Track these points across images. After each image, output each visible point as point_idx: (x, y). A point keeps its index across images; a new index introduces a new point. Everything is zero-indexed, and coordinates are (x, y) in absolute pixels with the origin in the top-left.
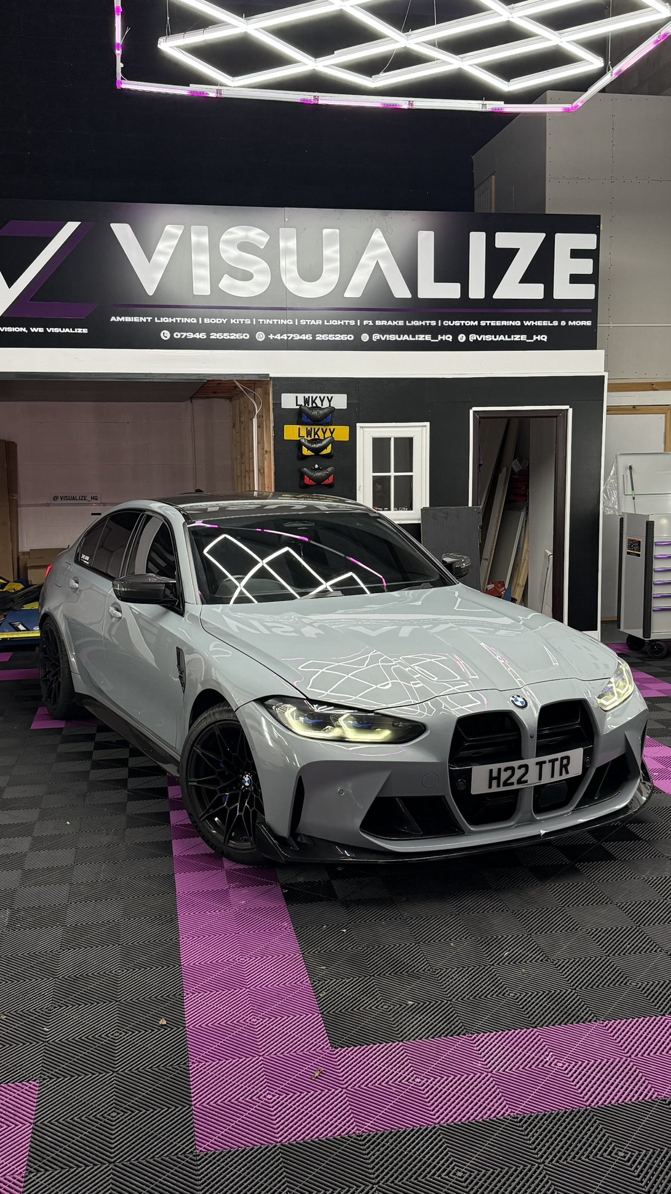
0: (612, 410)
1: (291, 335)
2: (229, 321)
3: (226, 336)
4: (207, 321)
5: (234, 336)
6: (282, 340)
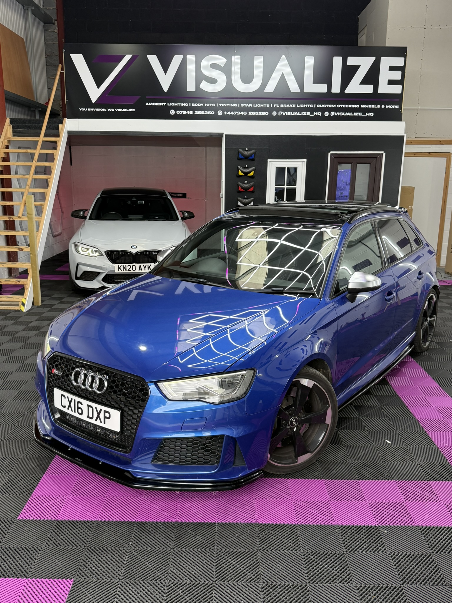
0: (408, 154)
1: (236, 112)
2: (204, 105)
3: (203, 113)
4: (193, 105)
5: (207, 113)
6: (231, 115)
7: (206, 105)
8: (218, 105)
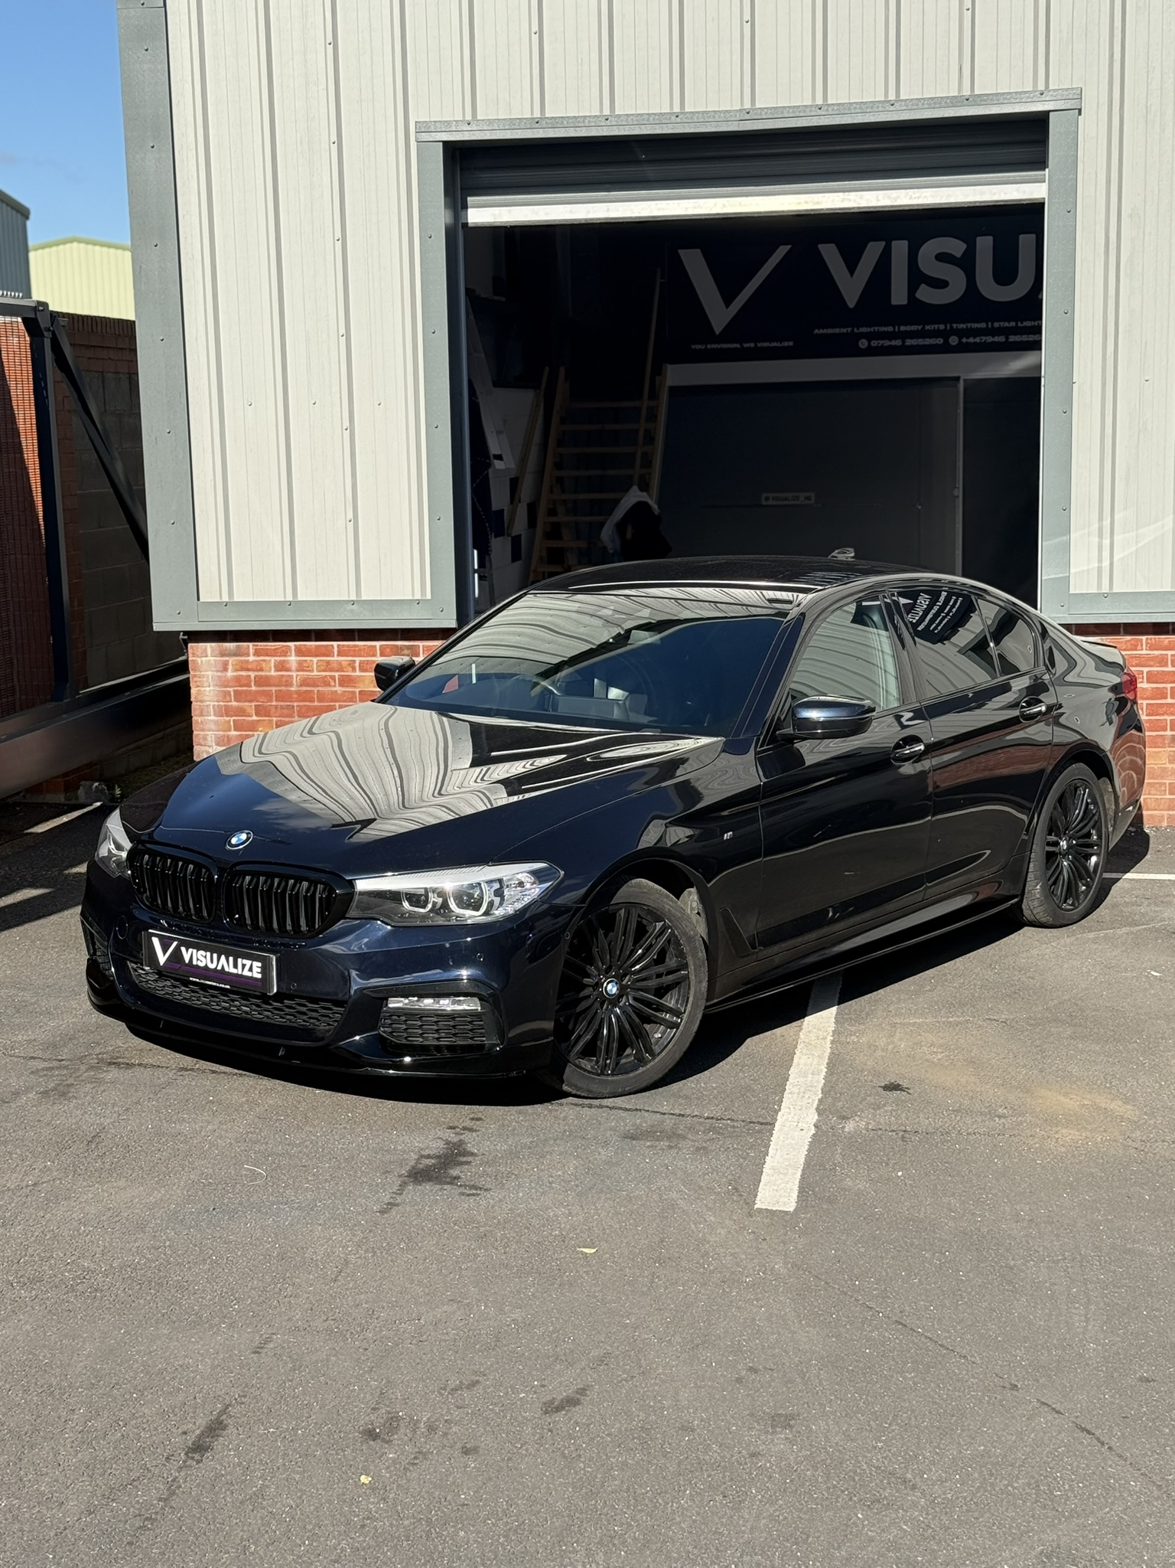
1: (984, 338)
2: (923, 328)
3: (920, 342)
4: (903, 328)
5: (928, 341)
6: (975, 343)
7: (927, 327)
8: (951, 327)
